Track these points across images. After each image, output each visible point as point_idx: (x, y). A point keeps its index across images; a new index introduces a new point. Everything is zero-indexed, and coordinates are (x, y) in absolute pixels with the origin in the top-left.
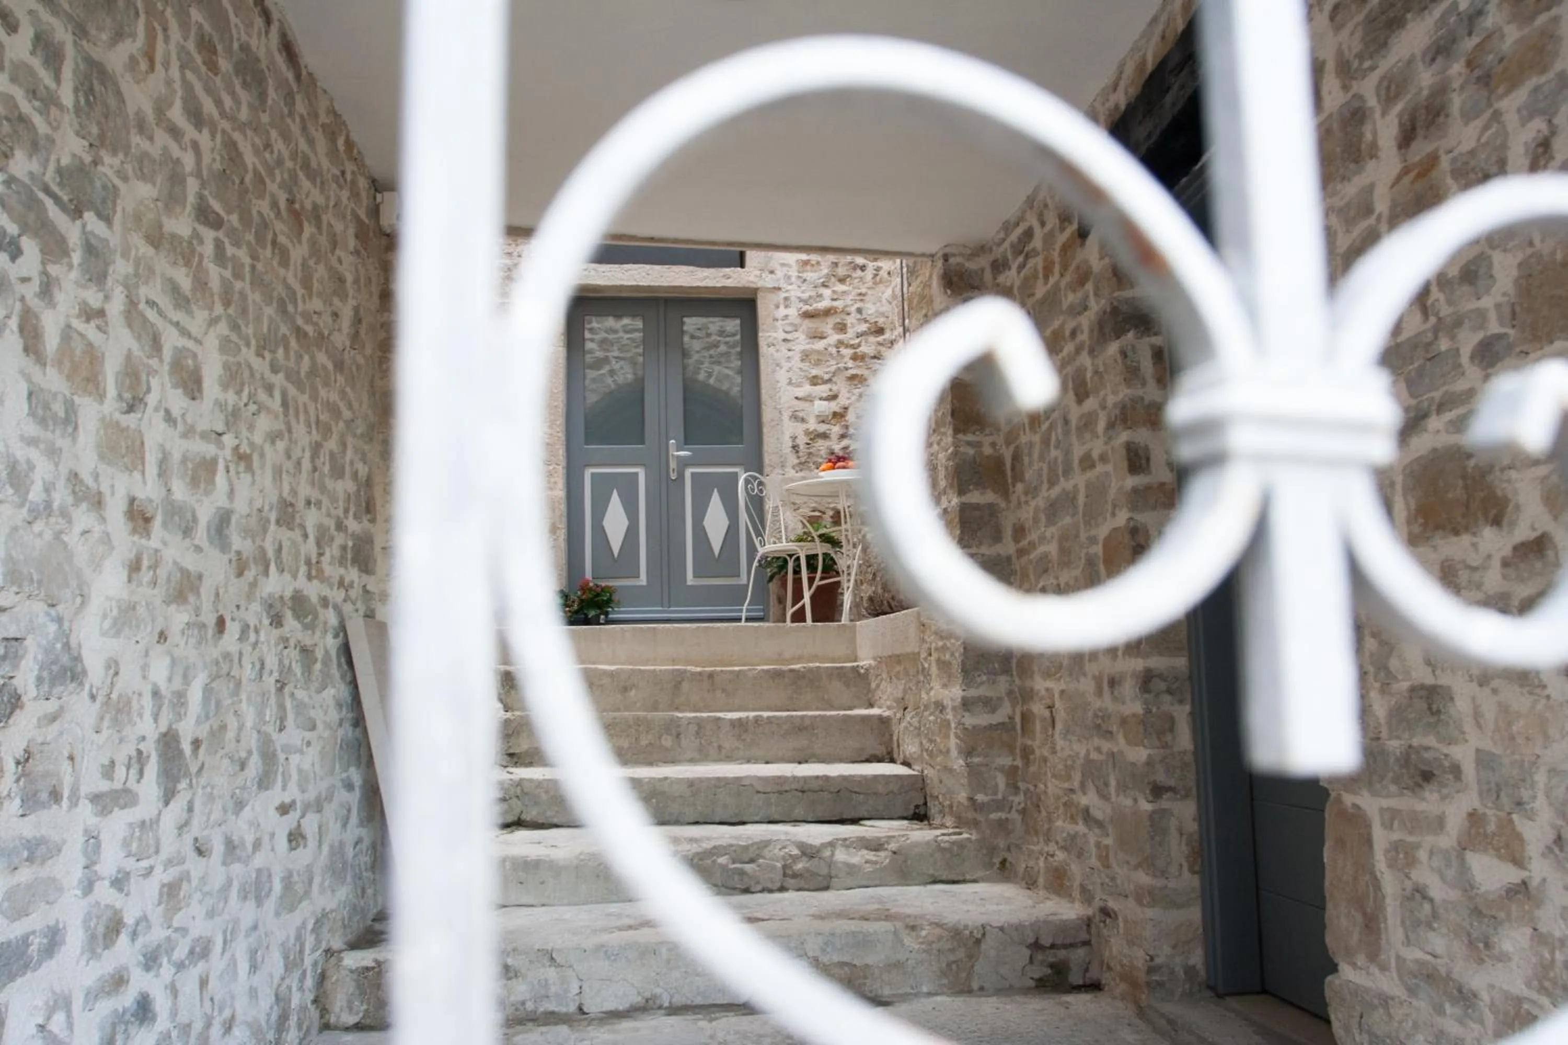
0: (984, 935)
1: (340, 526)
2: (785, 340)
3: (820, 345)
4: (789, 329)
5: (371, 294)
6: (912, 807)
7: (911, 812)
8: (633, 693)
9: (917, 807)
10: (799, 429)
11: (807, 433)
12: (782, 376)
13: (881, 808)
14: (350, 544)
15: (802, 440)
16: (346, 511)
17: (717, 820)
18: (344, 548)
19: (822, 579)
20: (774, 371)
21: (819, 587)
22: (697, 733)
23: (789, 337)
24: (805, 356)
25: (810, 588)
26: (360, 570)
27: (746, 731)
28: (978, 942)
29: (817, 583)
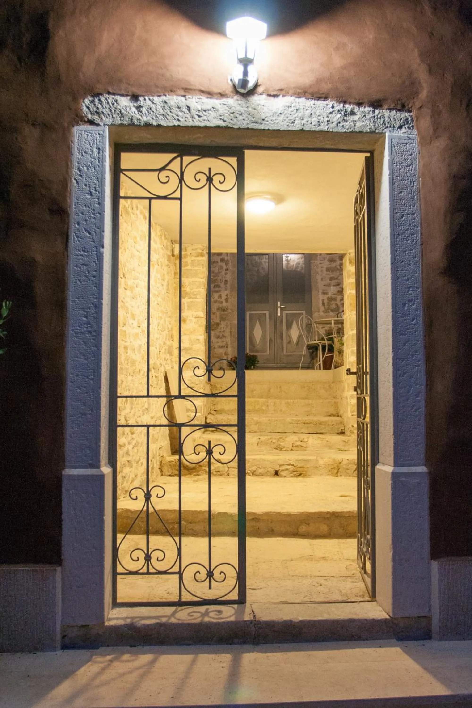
0: (342, 461)
1: (164, 344)
2: (320, 263)
3: (333, 265)
4: (321, 259)
5: (172, 274)
6: (340, 430)
7: (340, 432)
8: (255, 392)
9: (342, 430)
10: (326, 297)
11: (328, 299)
12: (319, 277)
13: (330, 430)
14: (167, 348)
15: (326, 301)
16: (166, 339)
17: (277, 431)
18: (166, 349)
19: (327, 354)
20: (316, 276)
21: (326, 357)
22: (274, 405)
23: (322, 262)
24: (328, 270)
25: (323, 357)
26: (170, 355)
27: (290, 405)
28: (340, 463)
29: (326, 355)
